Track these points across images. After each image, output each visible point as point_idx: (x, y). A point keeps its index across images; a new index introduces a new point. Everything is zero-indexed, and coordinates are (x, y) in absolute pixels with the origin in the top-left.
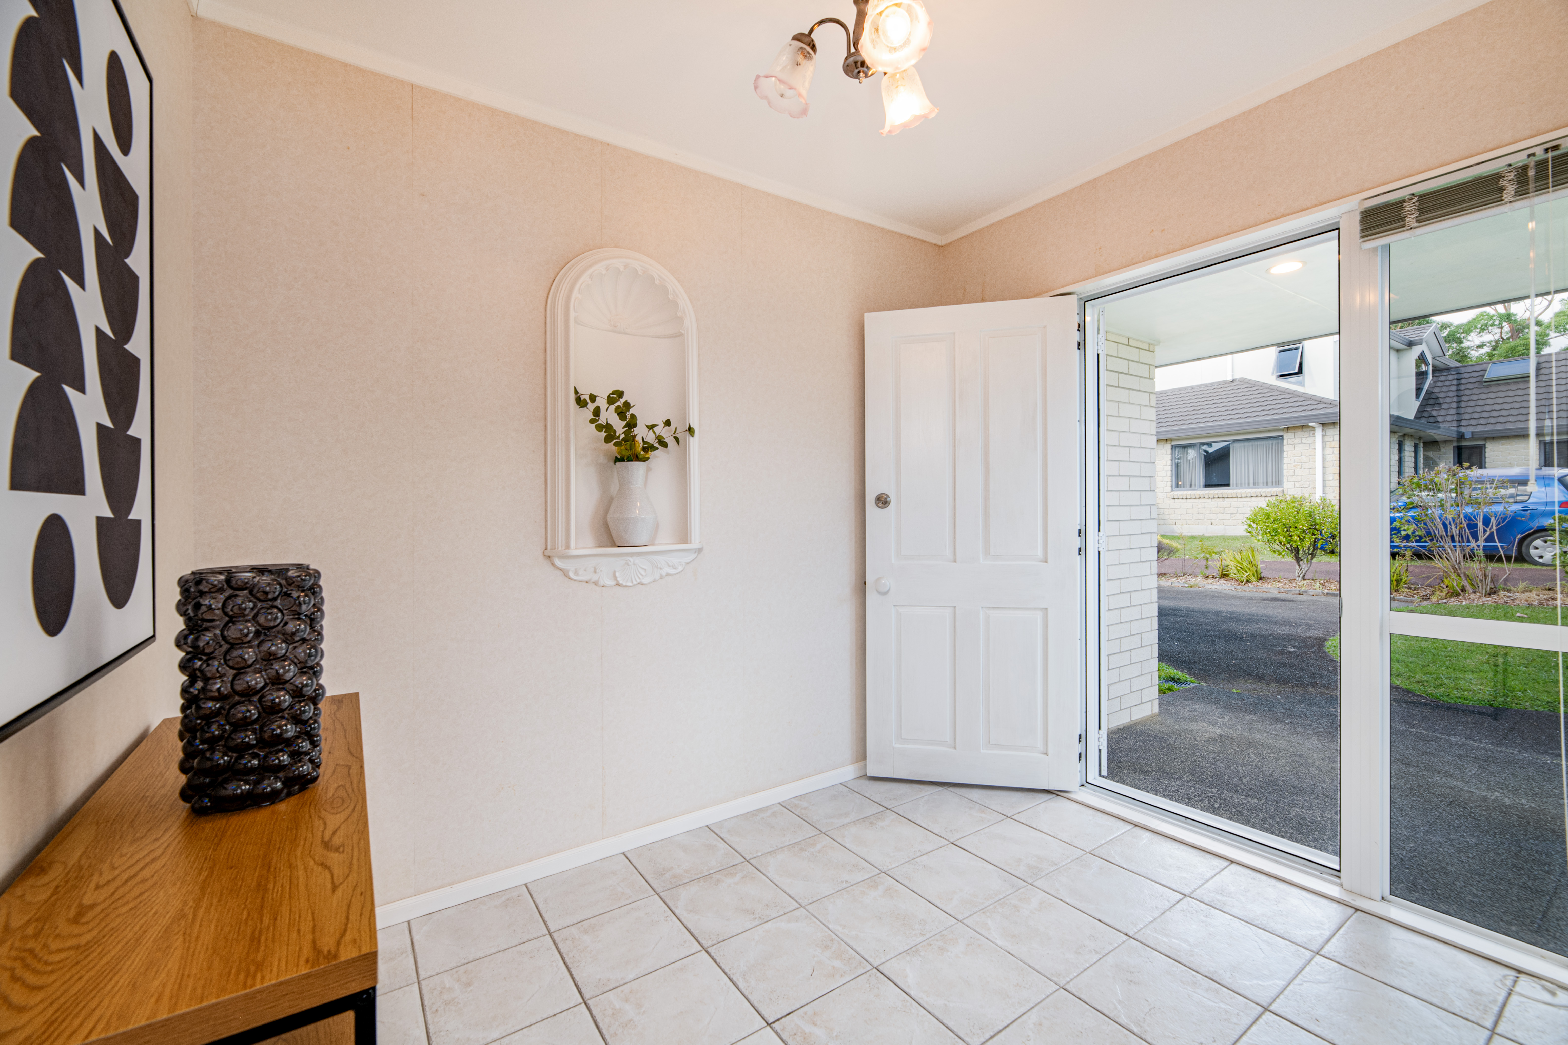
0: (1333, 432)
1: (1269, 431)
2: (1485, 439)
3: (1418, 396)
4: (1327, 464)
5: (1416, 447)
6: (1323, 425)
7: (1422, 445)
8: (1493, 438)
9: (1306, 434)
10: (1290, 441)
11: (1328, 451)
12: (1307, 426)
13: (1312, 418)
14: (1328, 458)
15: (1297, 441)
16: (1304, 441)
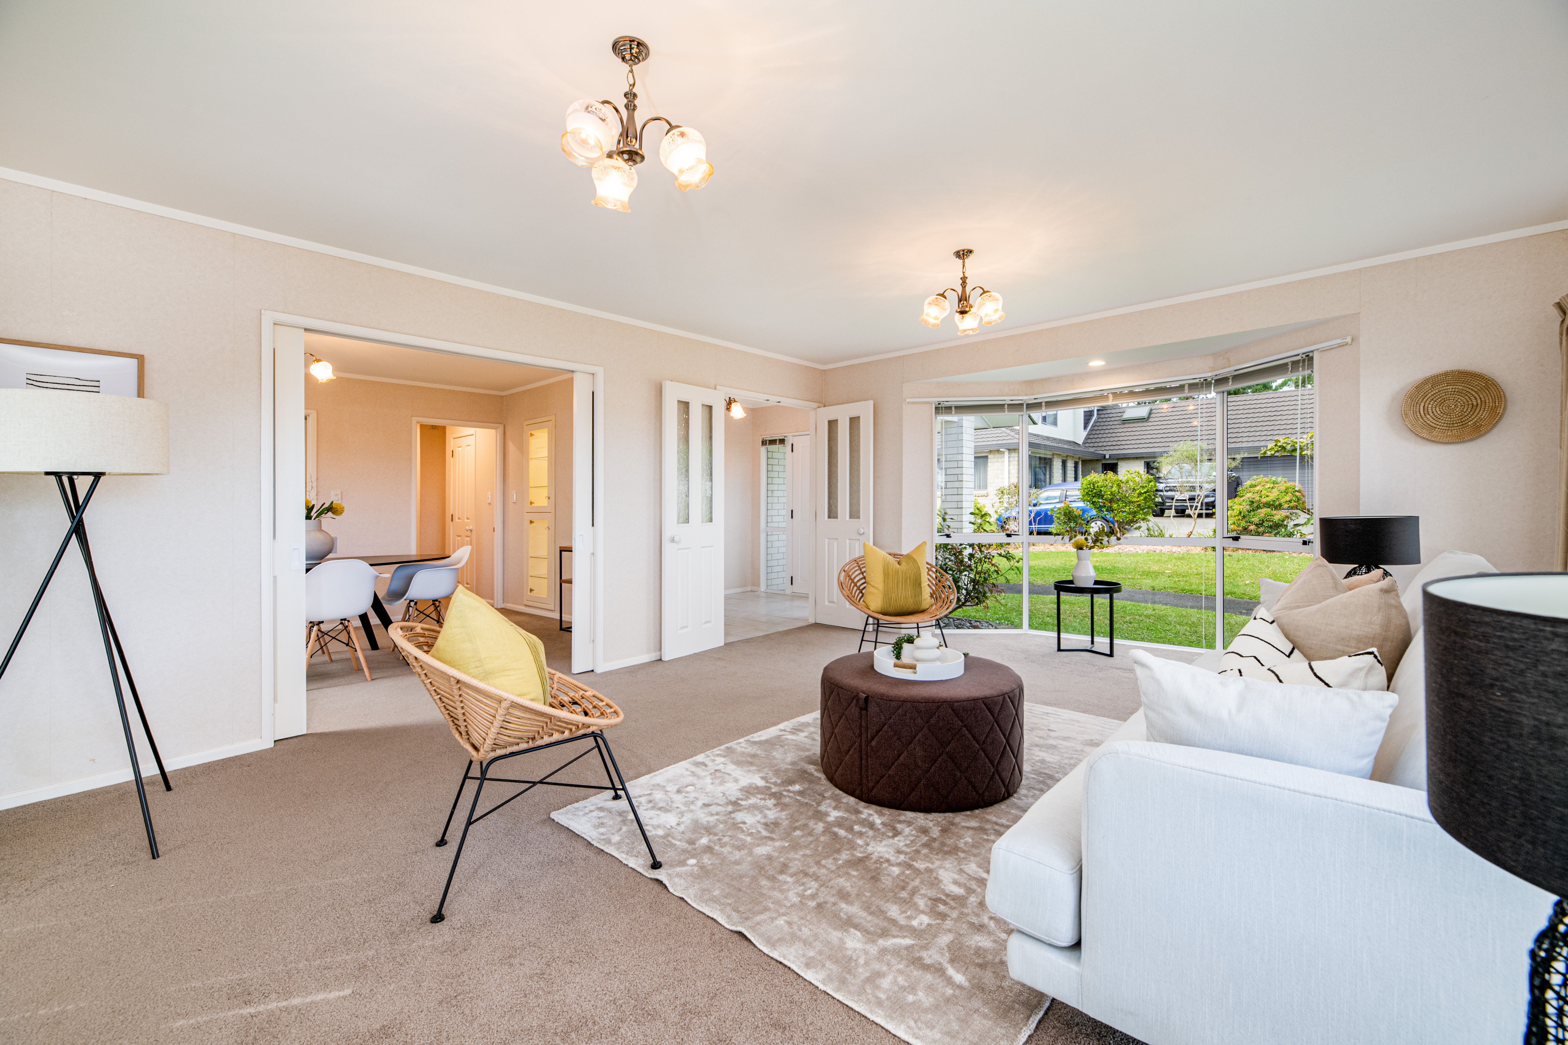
0: (1014, 455)
1: (981, 453)
2: (1118, 459)
3: (1085, 428)
4: (1011, 476)
5: (1076, 464)
6: (1009, 450)
7: (1080, 462)
8: (1122, 459)
9: (1000, 456)
10: (992, 460)
11: (1011, 467)
12: (998, 451)
13: (1002, 445)
14: (1012, 472)
15: (995, 460)
16: (999, 460)
